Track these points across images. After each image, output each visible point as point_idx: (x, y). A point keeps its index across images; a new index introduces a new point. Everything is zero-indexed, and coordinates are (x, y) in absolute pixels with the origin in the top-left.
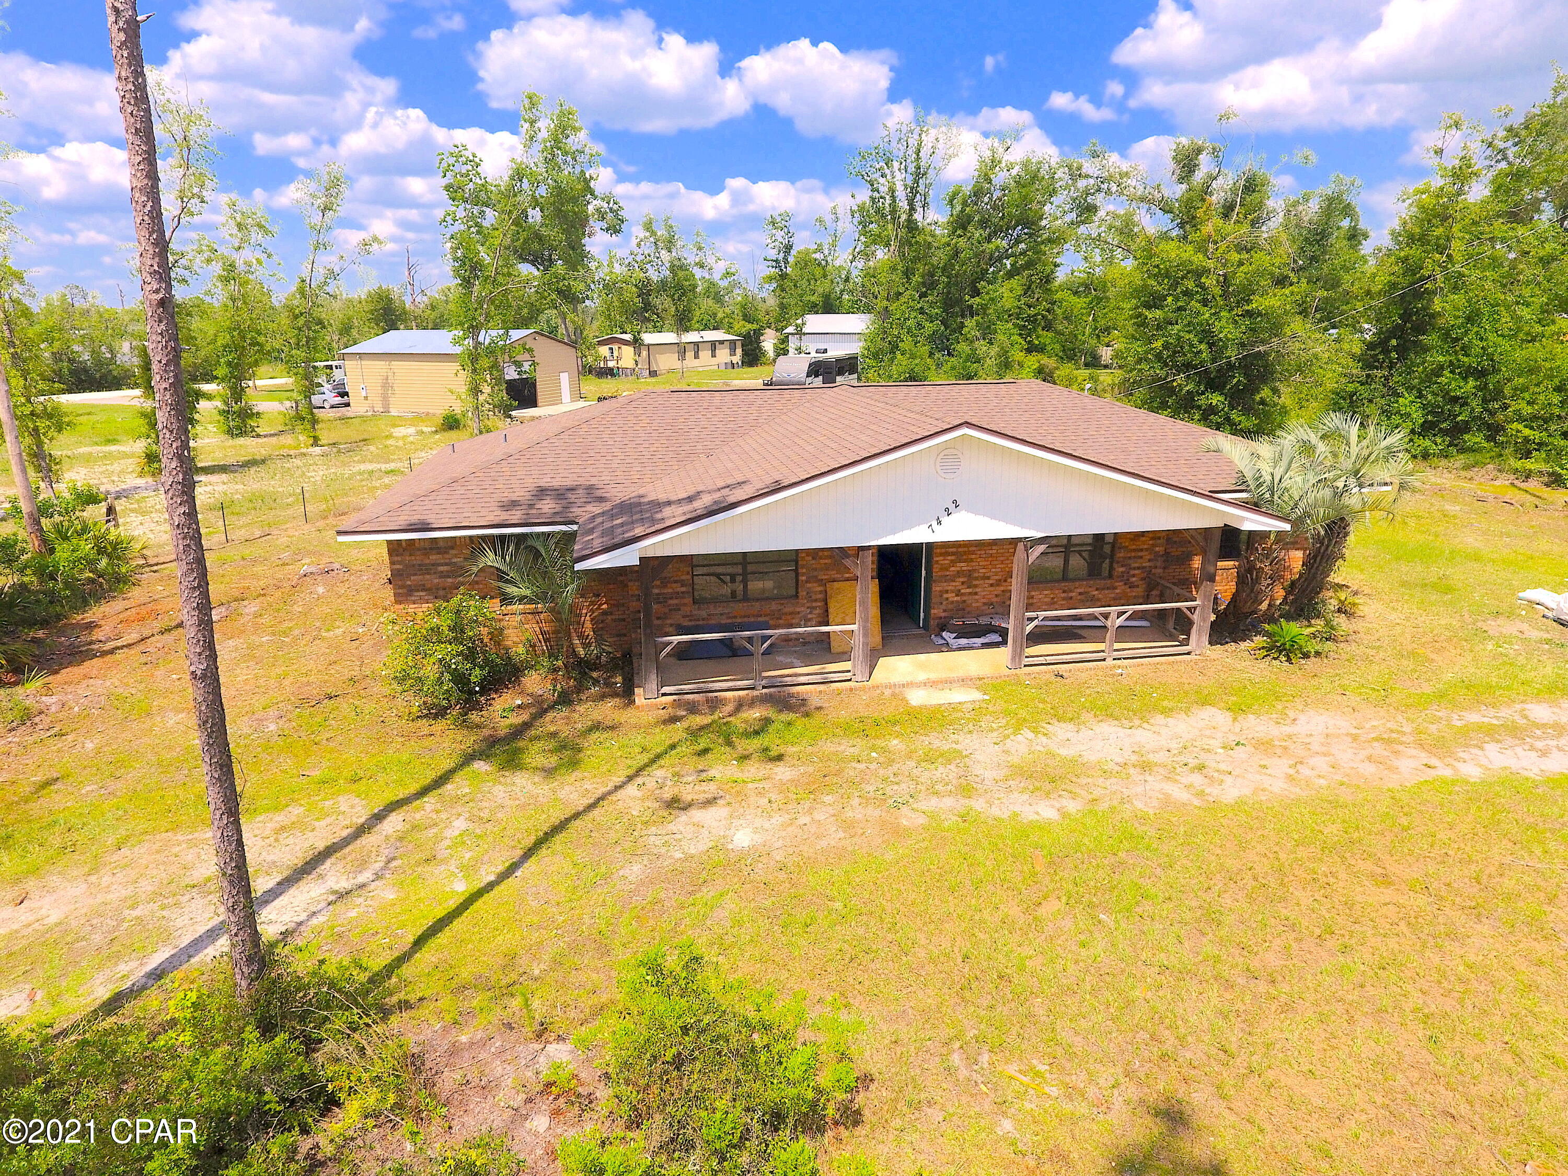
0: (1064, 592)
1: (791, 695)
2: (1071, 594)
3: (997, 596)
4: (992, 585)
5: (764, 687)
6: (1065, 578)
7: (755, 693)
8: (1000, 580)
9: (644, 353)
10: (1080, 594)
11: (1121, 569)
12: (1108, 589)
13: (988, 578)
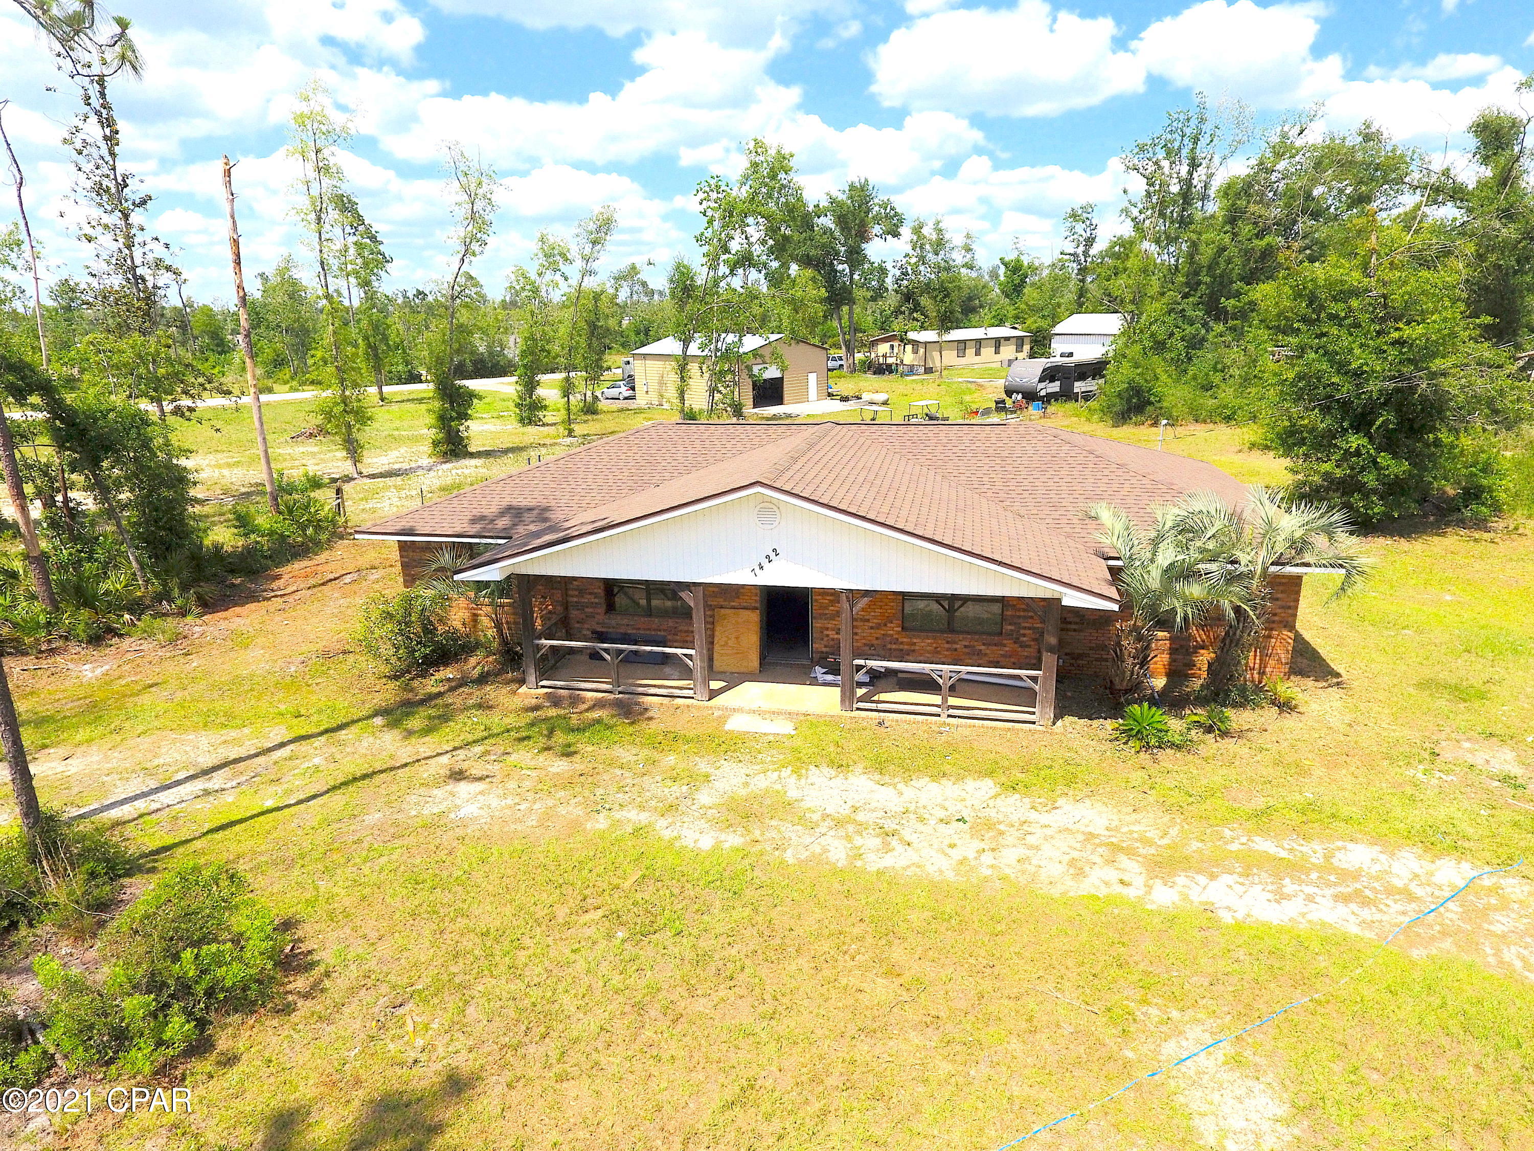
0: (948, 642)
1: (638, 704)
2: (955, 646)
3: (877, 638)
4: (872, 628)
5: (620, 693)
6: (951, 629)
7: (612, 696)
8: (880, 624)
9: (922, 351)
10: (965, 646)
11: (1010, 627)
12: (996, 645)
13: (868, 621)
